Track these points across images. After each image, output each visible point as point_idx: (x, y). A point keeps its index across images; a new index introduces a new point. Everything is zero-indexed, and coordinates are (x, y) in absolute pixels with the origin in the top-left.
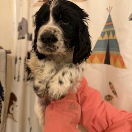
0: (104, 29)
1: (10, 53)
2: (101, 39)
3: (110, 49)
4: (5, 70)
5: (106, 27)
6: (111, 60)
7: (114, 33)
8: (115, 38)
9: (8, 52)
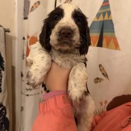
0: (100, 9)
1: (9, 31)
2: (96, 20)
3: (104, 30)
4: (4, 40)
5: (102, 7)
6: (104, 42)
7: (109, 13)
8: (110, 19)
9: (7, 31)
